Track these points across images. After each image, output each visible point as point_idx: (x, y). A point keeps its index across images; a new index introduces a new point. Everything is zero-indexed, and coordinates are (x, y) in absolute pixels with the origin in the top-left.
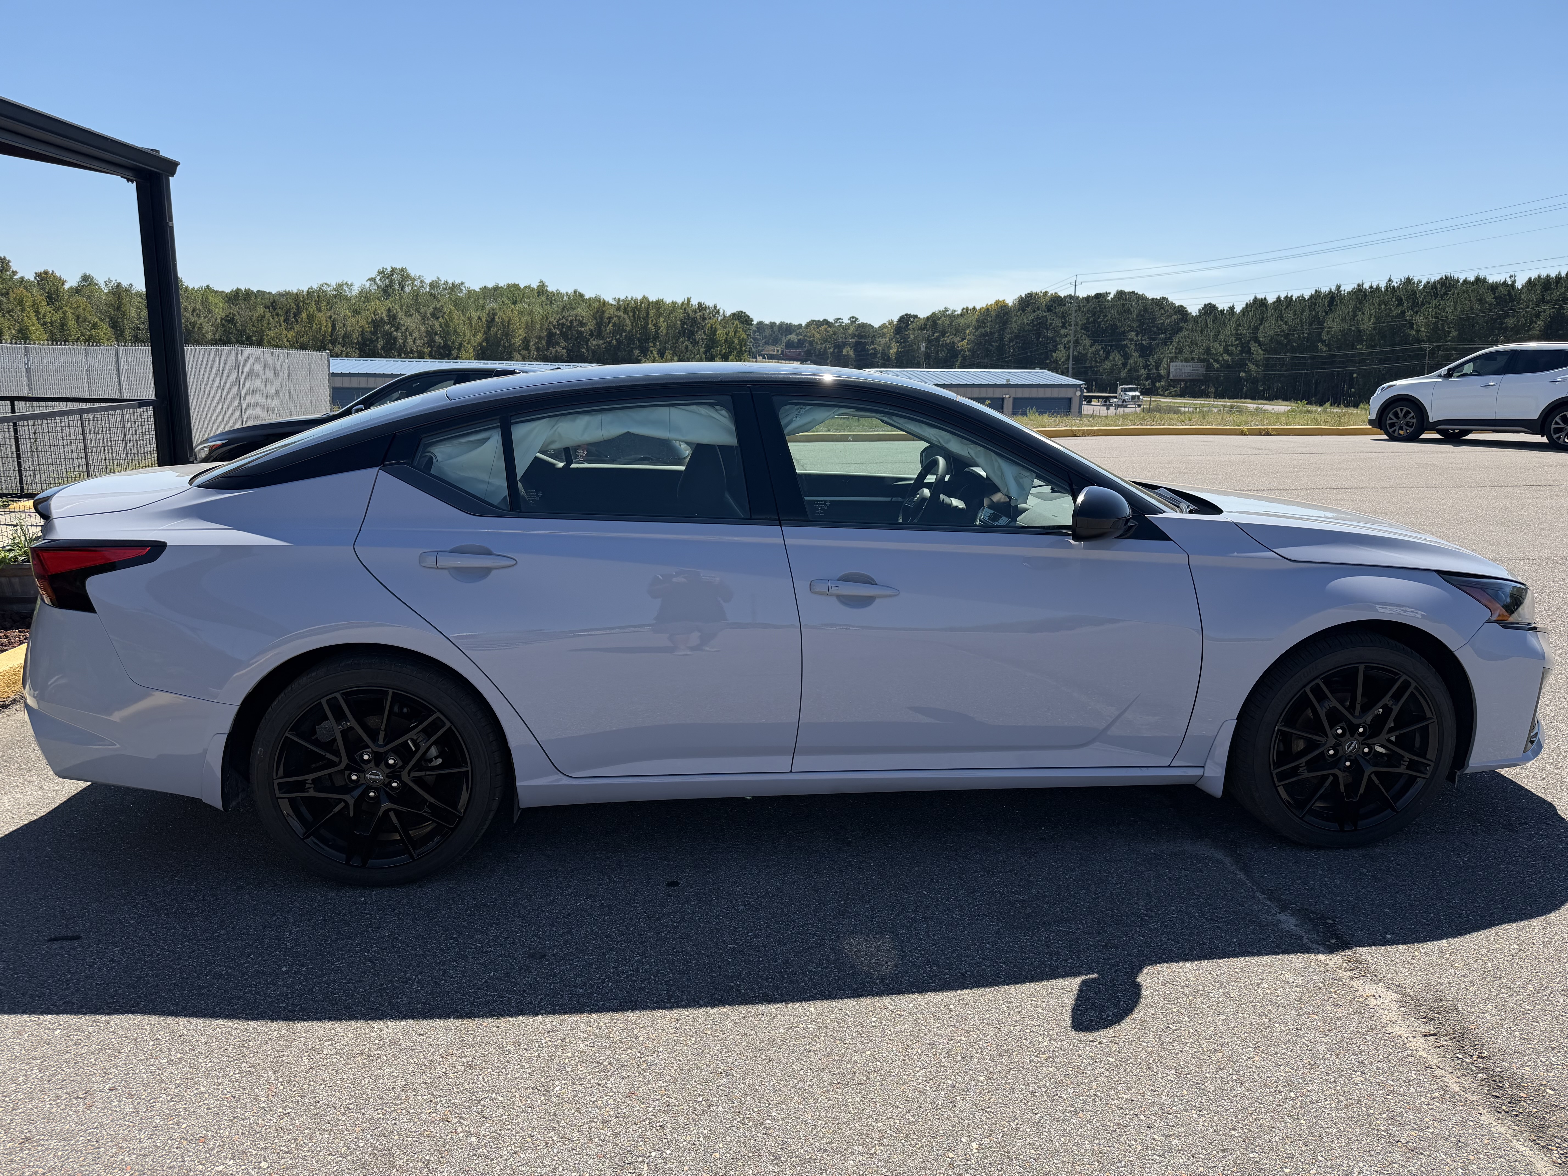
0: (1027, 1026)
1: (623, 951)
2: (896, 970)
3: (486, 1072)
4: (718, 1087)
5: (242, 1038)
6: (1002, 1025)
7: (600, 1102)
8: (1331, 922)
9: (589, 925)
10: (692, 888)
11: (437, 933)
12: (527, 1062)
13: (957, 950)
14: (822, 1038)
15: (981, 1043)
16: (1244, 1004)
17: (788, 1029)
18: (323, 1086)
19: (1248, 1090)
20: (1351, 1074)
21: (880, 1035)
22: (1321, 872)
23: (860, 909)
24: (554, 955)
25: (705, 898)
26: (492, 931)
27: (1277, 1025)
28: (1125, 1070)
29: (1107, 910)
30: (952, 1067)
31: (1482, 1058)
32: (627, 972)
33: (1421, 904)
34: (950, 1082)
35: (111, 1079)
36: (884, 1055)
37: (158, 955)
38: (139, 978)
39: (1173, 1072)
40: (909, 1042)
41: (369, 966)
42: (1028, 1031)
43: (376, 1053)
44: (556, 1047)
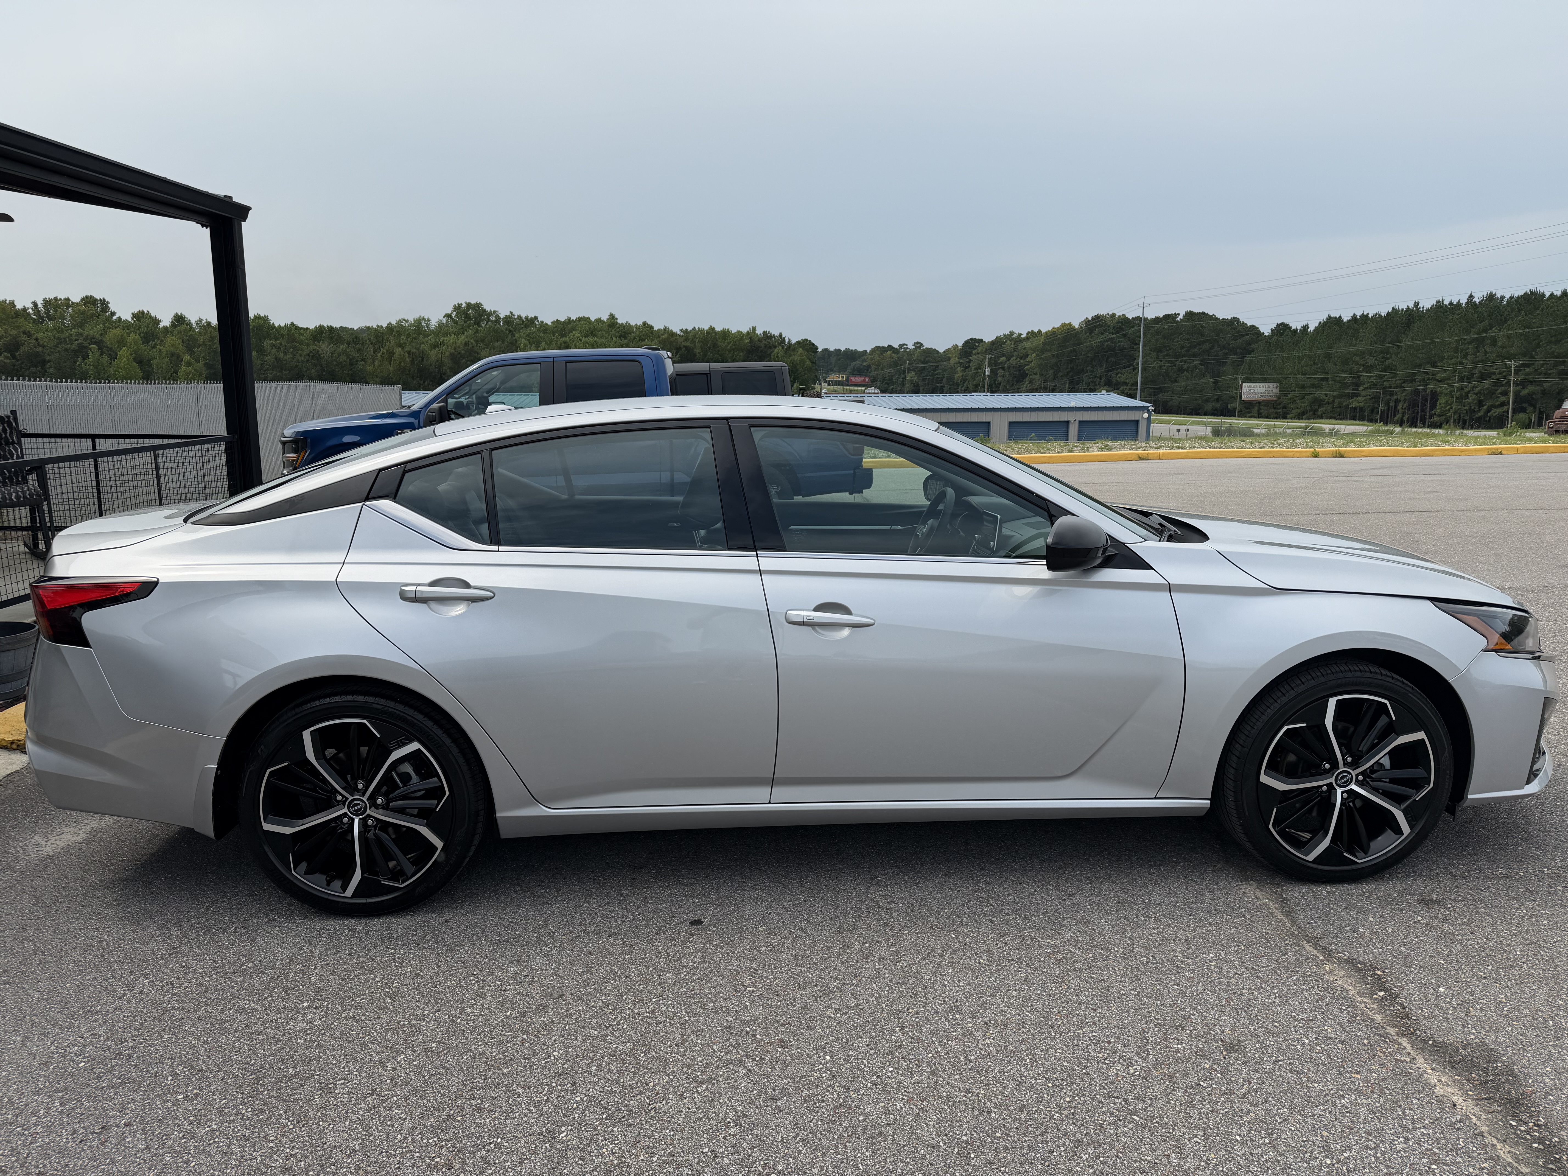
0: (1049, 1079)
1: (641, 991)
2: (916, 1018)
3: (493, 1116)
4: (725, 1138)
5: (258, 1074)
6: (1023, 1078)
7: (604, 1150)
8: (1378, 972)
9: (609, 964)
10: (715, 927)
11: (458, 969)
12: (535, 1107)
13: (982, 997)
14: (836, 1088)
15: (1000, 1097)
16: (1282, 1061)
17: (801, 1078)
18: (331, 1126)
19: (1280, 1155)
20: (1394, 1140)
21: (895, 1086)
22: (1371, 919)
23: (885, 952)
24: (572, 995)
25: (728, 938)
26: (512, 969)
27: (1316, 1085)
28: (1149, 1131)
29: (1142, 957)
30: (968, 1122)
31: (1538, 1126)
32: (643, 1014)
33: (1478, 955)
34: (965, 1138)
35: (128, 1114)
36: (898, 1108)
37: (187, 987)
38: (165, 1010)
39: (1202, 1134)
40: (924, 1095)
41: (389, 1003)
42: (1050, 1085)
43: (386, 1093)
44: (566, 1091)
